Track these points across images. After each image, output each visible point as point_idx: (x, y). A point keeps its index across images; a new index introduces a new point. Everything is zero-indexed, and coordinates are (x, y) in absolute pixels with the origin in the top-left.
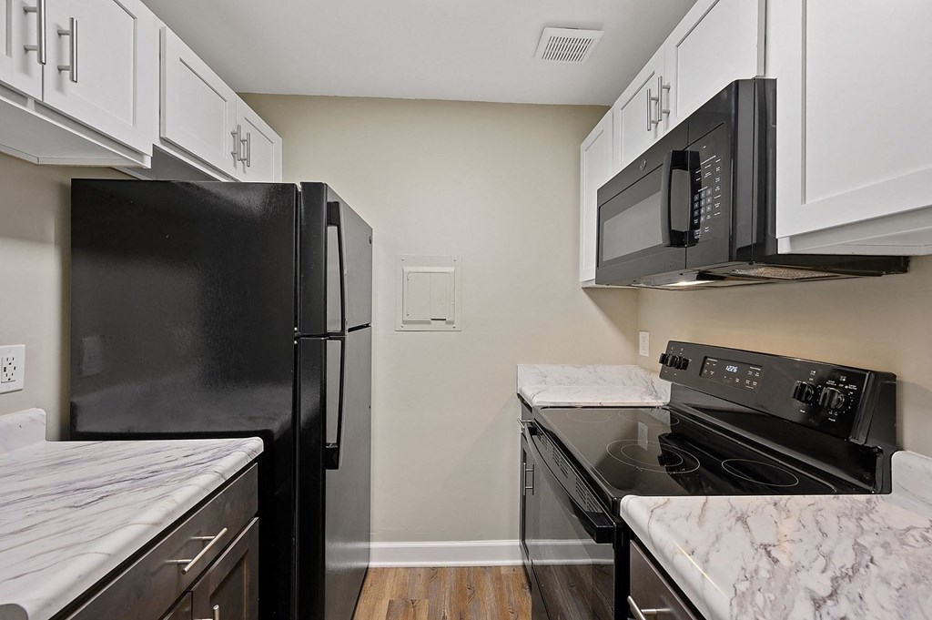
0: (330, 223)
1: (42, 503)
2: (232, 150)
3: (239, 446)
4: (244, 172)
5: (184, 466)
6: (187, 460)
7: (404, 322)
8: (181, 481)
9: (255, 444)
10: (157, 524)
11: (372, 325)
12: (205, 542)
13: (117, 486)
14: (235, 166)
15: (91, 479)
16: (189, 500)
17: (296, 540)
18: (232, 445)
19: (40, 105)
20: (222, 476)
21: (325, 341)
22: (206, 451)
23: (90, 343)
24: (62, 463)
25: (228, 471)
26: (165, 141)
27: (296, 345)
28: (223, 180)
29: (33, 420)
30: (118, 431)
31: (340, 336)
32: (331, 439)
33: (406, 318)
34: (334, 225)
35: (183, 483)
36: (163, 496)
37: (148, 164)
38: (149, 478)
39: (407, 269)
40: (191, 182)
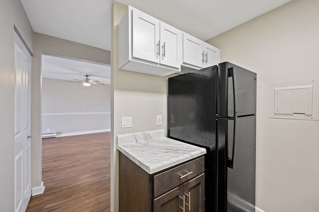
0: (229, 76)
1: (160, 149)
2: (202, 59)
3: (199, 149)
4: (206, 65)
5: (184, 150)
6: (186, 149)
7: (275, 114)
8: (182, 154)
9: (204, 151)
10: (175, 163)
11: (257, 114)
12: (187, 173)
13: (171, 150)
14: (203, 64)
15: (168, 147)
16: (183, 160)
17: (217, 187)
18: (197, 148)
19: (160, 64)
20: (192, 156)
21: (227, 120)
22: (191, 148)
23: (172, 116)
24: (166, 142)
25: (194, 155)
26: (184, 63)
27: (217, 121)
28: (199, 69)
29: (163, 132)
30: (176, 138)
31: (234, 118)
32: (230, 156)
33: (276, 112)
34: (231, 76)
35: (183, 155)
36: (177, 156)
37: (180, 71)
38: (176, 151)
39: (276, 89)
40: (191, 72)
